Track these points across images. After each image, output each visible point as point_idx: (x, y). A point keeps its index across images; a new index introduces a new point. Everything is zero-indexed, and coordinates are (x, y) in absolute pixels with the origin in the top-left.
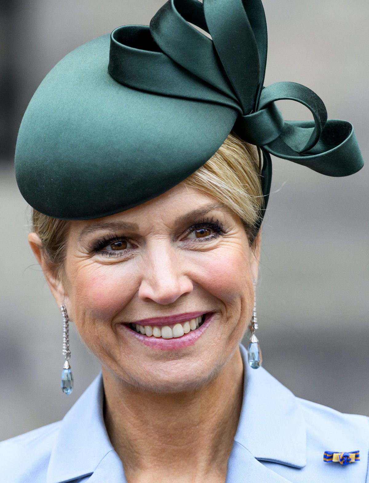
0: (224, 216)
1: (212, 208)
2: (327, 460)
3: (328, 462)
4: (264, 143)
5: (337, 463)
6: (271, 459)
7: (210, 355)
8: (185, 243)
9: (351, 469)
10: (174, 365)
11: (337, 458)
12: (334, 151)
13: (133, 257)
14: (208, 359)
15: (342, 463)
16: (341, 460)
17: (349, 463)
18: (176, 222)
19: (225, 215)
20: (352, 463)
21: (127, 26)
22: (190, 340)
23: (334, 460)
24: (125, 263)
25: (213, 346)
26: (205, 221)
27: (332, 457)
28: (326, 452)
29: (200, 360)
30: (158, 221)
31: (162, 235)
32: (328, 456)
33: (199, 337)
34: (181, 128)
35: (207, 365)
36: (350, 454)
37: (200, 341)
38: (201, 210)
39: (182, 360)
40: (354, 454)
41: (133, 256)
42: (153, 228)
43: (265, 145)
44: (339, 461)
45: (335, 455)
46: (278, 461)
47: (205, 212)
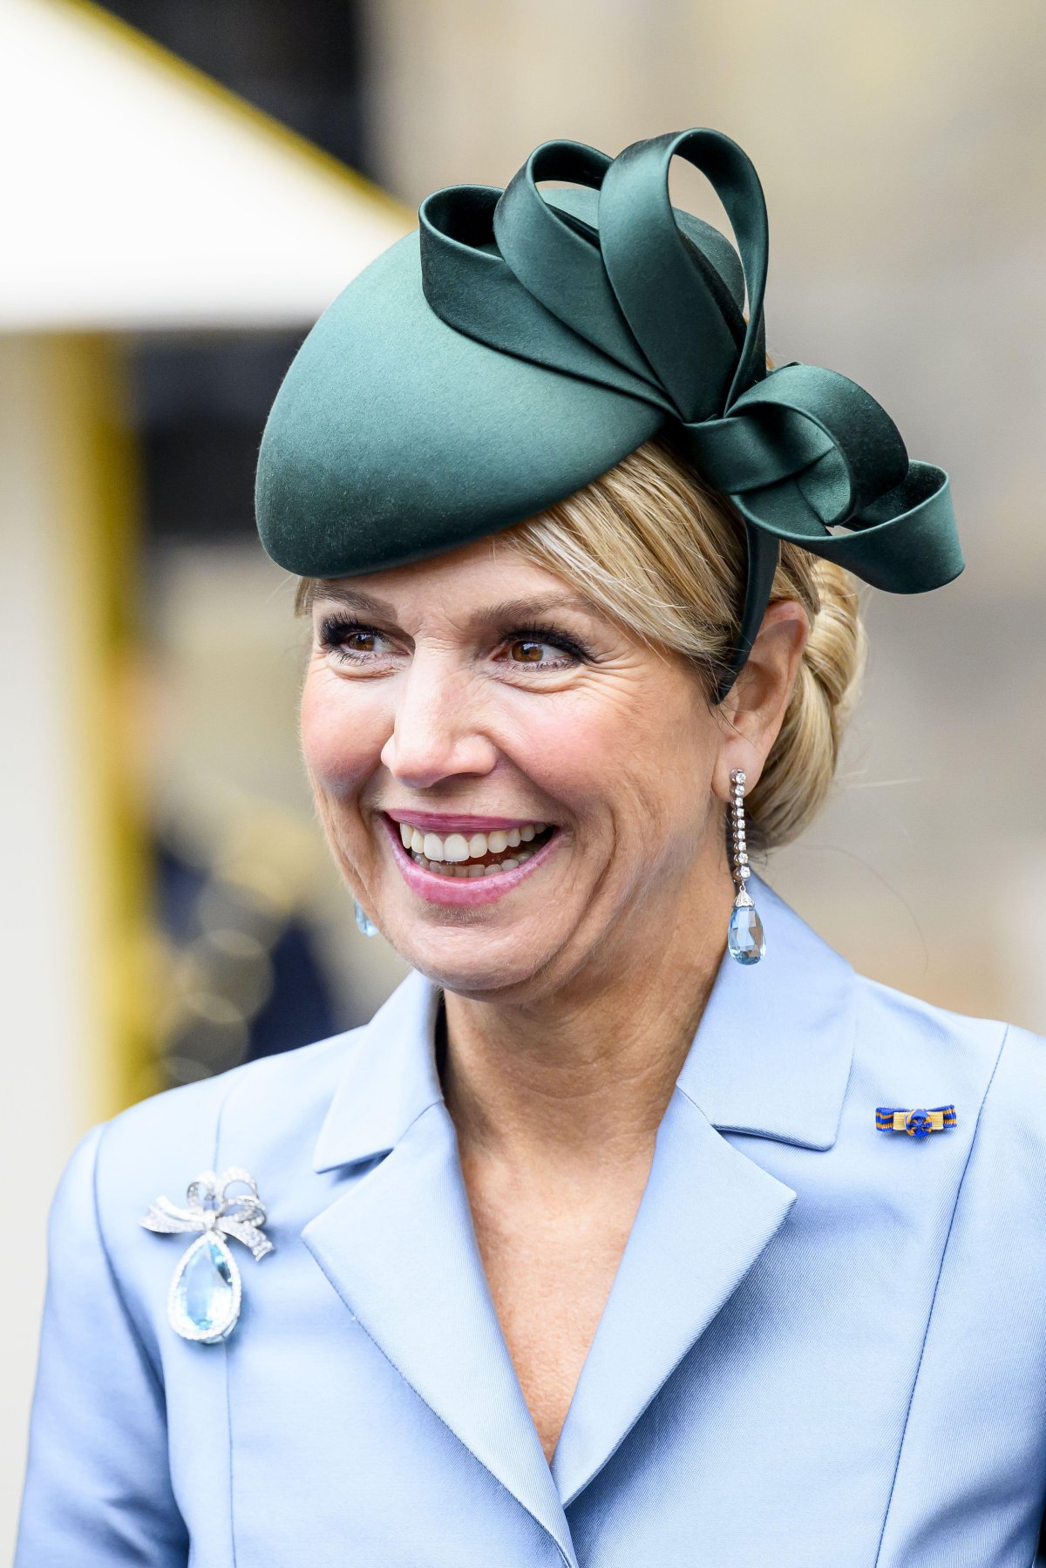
0: (593, 626)
1: (559, 603)
2: (883, 1127)
3: (884, 1130)
4: (732, 489)
5: (902, 1134)
6: (749, 1130)
7: (540, 927)
8: (500, 670)
9: (935, 1143)
10: (450, 936)
11: (901, 1123)
12: (865, 534)
13: (393, 674)
14: (534, 934)
15: (911, 1132)
16: (910, 1126)
17: (927, 1134)
18: (472, 619)
19: (595, 625)
20: (935, 1132)
21: (472, 186)
22: (488, 892)
23: (897, 1126)
24: (376, 682)
25: (551, 906)
26: (538, 628)
27: (891, 1121)
28: (878, 1110)
29: (512, 935)
30: (434, 611)
31: (441, 641)
32: (885, 1118)
33: (512, 886)
34: (500, 425)
35: (528, 946)
36: (929, 1113)
37: (515, 894)
38: (530, 604)
39: (469, 931)
40: (941, 1114)
41: (393, 671)
42: (424, 622)
43: (736, 493)
44: (905, 1128)
45: (897, 1116)
46: (767, 1134)
47: (538, 608)
